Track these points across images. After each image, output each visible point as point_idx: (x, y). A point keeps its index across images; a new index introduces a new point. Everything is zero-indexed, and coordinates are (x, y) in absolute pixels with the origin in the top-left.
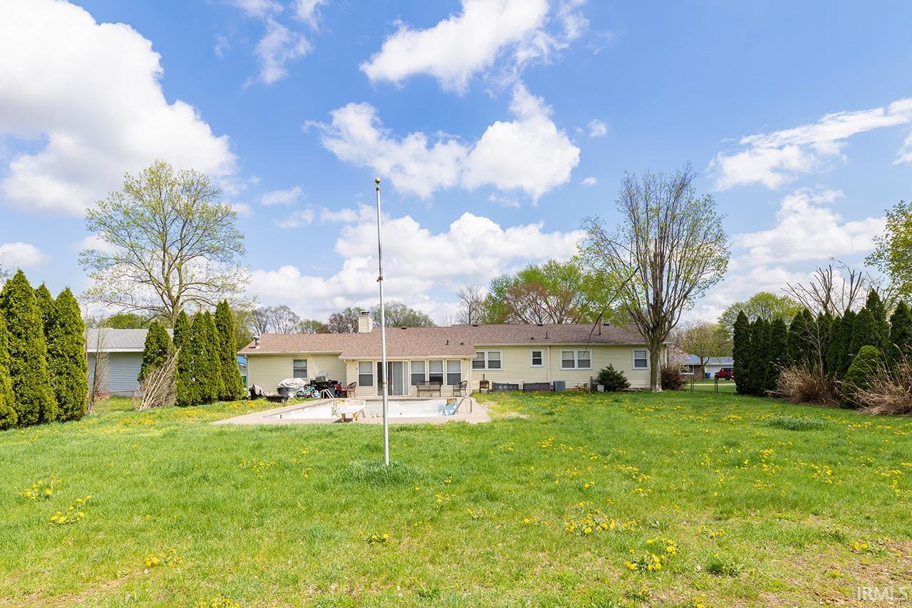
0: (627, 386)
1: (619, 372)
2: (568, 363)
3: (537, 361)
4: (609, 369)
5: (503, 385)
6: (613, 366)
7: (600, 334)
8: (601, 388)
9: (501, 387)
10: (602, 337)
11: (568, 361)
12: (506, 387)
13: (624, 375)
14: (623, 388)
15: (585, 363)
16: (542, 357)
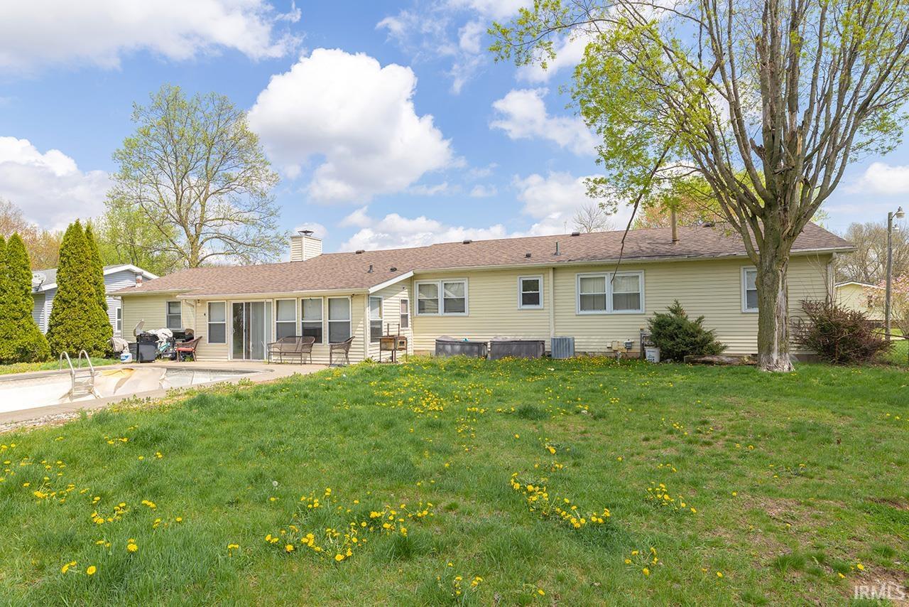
0: (716, 350)
1: (692, 319)
2: (590, 302)
3: (531, 298)
4: (674, 311)
5: (453, 343)
6: (683, 306)
7: (674, 241)
8: (653, 354)
9: (448, 348)
10: (677, 247)
11: (594, 296)
12: (458, 348)
13: (706, 327)
14: (702, 355)
15: (628, 301)
16: (541, 291)
